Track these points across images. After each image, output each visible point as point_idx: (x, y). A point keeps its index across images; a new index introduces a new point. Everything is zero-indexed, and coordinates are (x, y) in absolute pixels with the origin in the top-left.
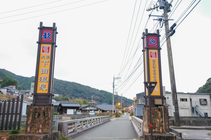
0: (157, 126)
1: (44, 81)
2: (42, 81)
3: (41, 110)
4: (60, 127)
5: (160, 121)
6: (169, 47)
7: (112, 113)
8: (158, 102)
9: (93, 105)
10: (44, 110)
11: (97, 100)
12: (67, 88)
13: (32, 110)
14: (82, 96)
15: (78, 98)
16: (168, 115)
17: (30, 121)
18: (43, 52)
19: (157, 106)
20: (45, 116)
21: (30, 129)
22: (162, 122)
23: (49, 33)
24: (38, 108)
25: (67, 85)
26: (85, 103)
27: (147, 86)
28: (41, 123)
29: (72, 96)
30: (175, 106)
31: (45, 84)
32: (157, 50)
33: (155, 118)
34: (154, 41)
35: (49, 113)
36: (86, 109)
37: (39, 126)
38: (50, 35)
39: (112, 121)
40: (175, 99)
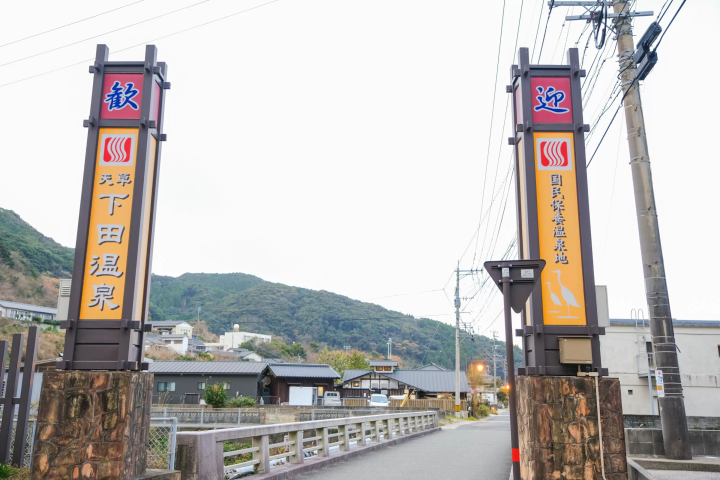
0: (570, 457)
1: (110, 272)
2: (99, 272)
3: (91, 387)
4: (184, 453)
5: (582, 437)
6: (637, 125)
7: (454, 402)
8: (574, 352)
9: (384, 373)
10: (104, 385)
11: (409, 353)
12: (300, 313)
13: (59, 388)
14: (353, 341)
15: (340, 345)
16: (619, 407)
17: (49, 430)
18: (107, 158)
19: (572, 369)
20: (105, 408)
21: (50, 460)
22: (594, 440)
23: (130, 86)
24: (80, 380)
25: (300, 302)
26: (356, 363)
27: (501, 278)
28: (89, 440)
29: (320, 341)
30: (664, 370)
31: (110, 282)
32: (571, 135)
33: (561, 420)
34: (555, 95)
35: (124, 397)
36: (356, 386)
37: (85, 451)
38: (135, 92)
39: (445, 430)
40: (662, 340)
